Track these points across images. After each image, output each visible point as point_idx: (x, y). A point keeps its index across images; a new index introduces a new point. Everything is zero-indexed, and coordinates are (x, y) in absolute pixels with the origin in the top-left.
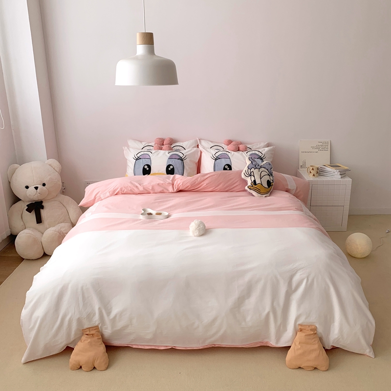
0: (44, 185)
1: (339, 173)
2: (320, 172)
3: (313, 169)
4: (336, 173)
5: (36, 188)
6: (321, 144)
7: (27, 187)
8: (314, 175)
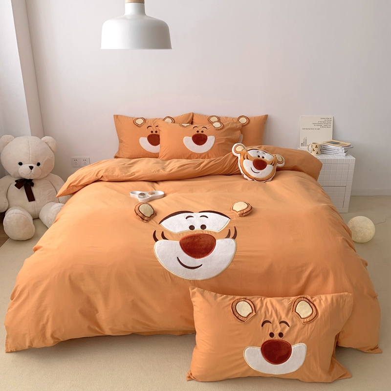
0: (39, 164)
1: (344, 151)
2: (322, 150)
3: (316, 147)
4: (340, 151)
5: (31, 168)
6: (323, 120)
7: (21, 164)
8: (317, 153)
